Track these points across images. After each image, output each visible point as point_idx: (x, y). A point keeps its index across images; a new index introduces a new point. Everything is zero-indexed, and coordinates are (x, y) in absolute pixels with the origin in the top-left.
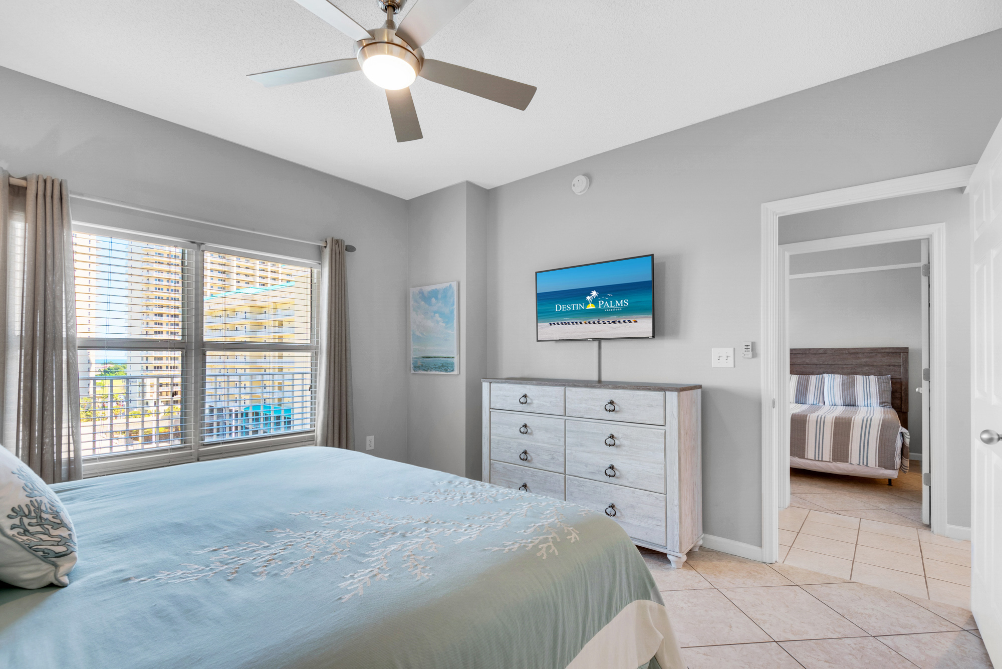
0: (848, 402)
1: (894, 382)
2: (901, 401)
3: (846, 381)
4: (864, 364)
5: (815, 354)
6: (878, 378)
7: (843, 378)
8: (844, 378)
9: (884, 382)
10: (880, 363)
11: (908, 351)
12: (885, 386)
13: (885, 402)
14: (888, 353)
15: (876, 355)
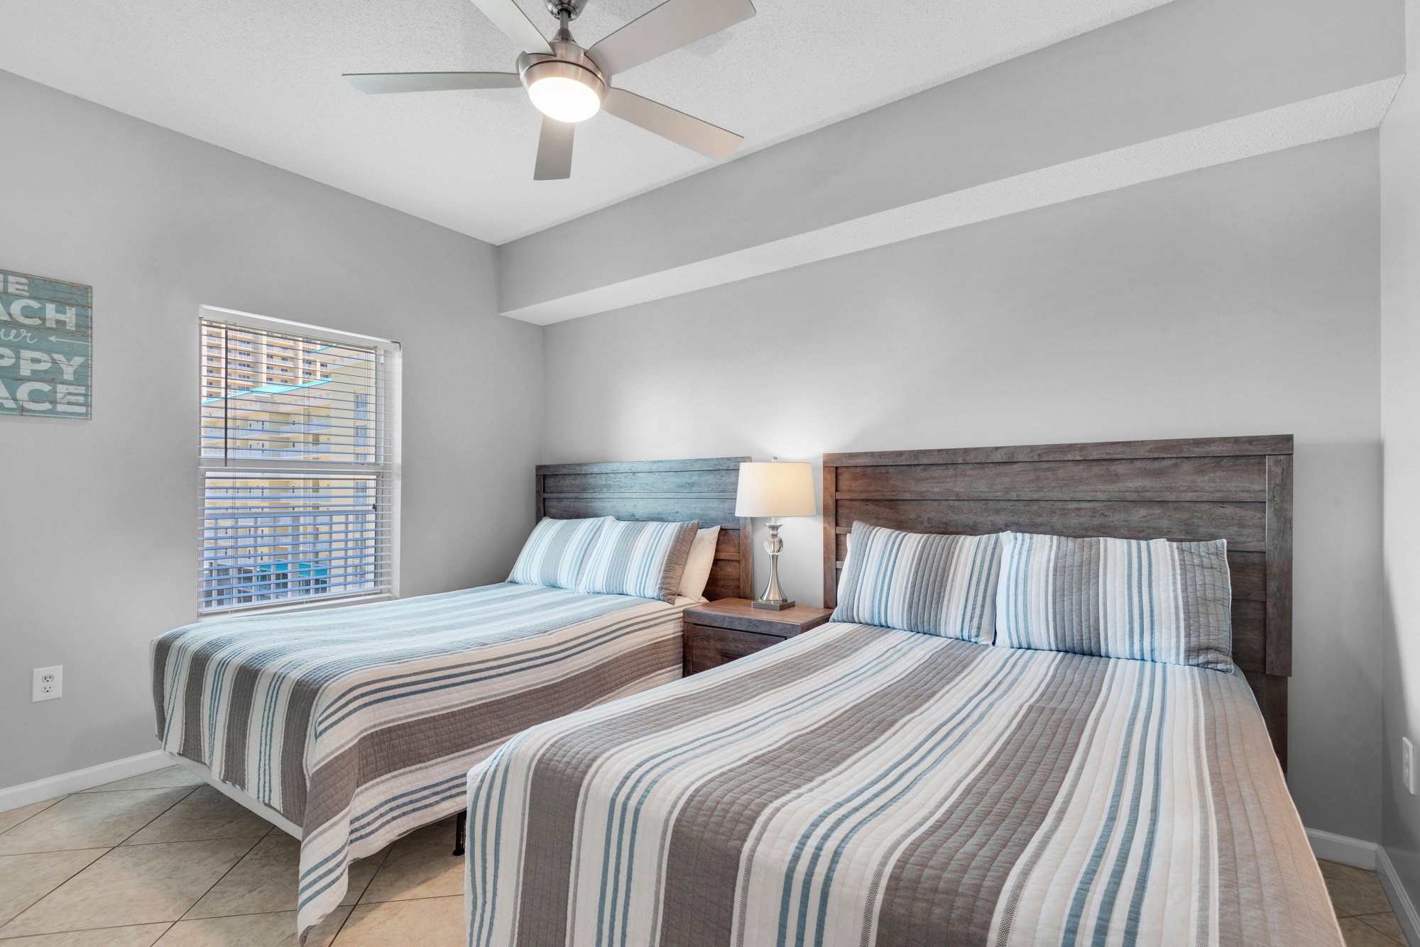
0: (1072, 639)
1: (1240, 563)
2: (1265, 634)
3: (1069, 559)
4: (1134, 496)
5: (982, 464)
6: (1181, 551)
7: (1059, 547)
8: (1063, 548)
9: (1202, 567)
10: (1190, 496)
11: (1292, 448)
12: (1208, 580)
13: (1208, 649)
14: (1218, 458)
15: (1176, 465)
